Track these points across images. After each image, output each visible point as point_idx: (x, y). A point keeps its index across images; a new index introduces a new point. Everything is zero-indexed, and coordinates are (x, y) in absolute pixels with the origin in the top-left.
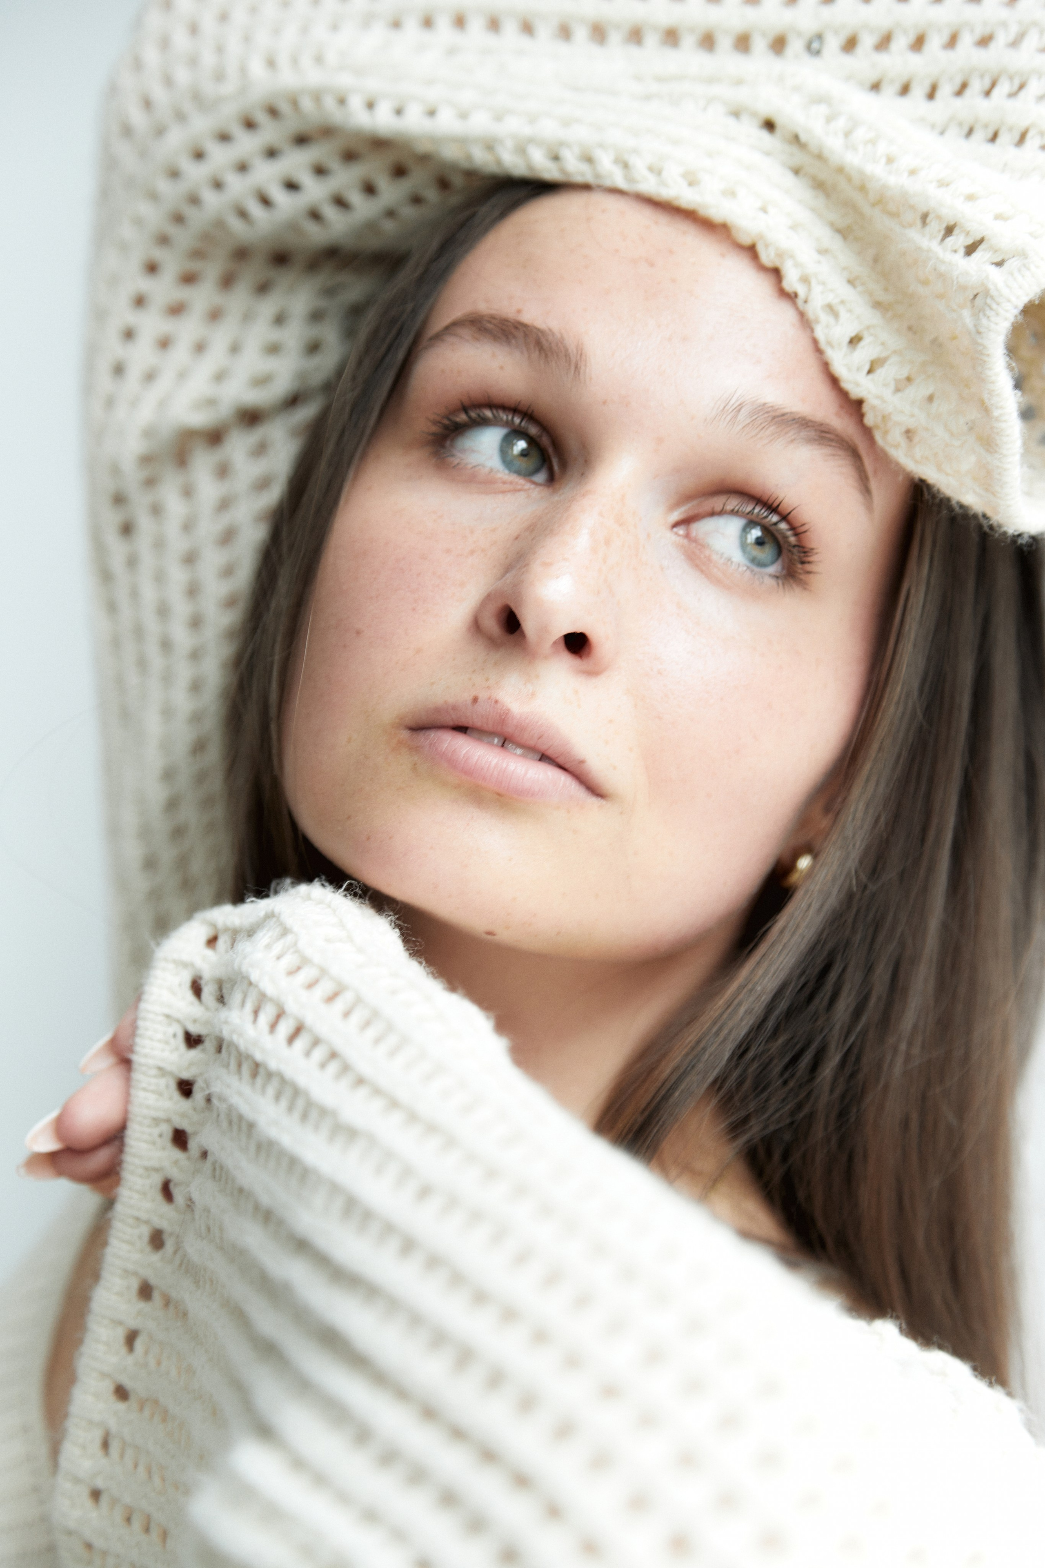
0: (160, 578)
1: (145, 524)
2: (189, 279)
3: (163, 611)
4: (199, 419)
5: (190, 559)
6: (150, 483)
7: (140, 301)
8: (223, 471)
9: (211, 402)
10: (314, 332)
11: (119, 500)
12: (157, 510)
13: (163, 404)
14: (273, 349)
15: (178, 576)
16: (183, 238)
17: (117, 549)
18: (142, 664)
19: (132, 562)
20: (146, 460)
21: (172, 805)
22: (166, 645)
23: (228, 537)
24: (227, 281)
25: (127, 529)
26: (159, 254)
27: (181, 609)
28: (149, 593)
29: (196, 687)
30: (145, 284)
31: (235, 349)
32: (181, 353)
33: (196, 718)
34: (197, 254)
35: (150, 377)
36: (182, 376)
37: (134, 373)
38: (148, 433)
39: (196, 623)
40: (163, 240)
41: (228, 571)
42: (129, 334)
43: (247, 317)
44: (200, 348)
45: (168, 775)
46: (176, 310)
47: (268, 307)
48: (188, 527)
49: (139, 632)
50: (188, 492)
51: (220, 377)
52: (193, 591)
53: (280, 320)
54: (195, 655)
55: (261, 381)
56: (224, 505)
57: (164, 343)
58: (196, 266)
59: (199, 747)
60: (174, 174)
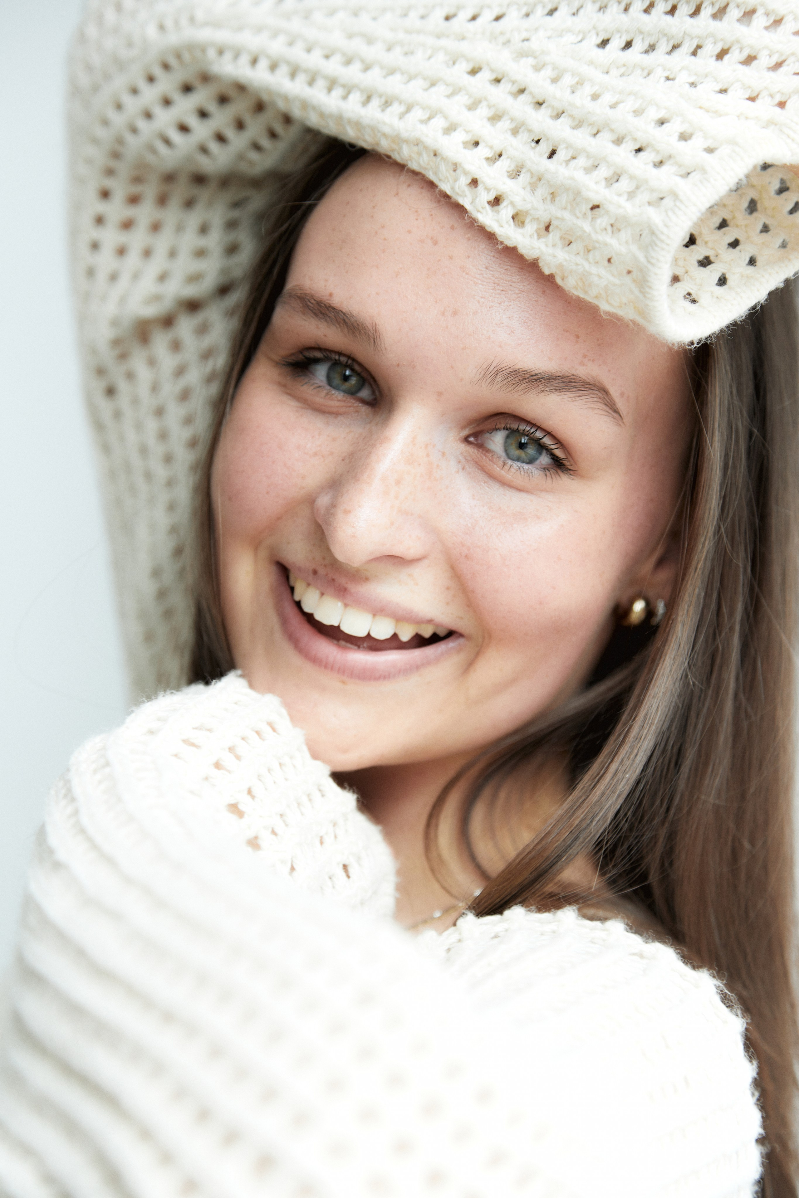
0: (139, 426)
1: (123, 387)
2: (134, 200)
3: (144, 451)
4: (150, 311)
5: (159, 412)
6: (123, 357)
7: (100, 220)
8: (176, 346)
9: (157, 298)
10: (232, 237)
11: (101, 371)
12: (130, 376)
13: (123, 300)
14: (201, 253)
15: (152, 425)
16: (124, 169)
17: (105, 407)
18: (133, 490)
19: (117, 415)
20: (116, 343)
21: (162, 594)
22: (148, 476)
23: (185, 395)
24: (162, 200)
25: (111, 392)
26: (109, 183)
27: (157, 450)
28: (132, 437)
29: (171, 507)
30: (101, 207)
31: (173, 254)
32: (133, 259)
33: (173, 530)
34: (137, 180)
35: (113, 277)
36: (136, 276)
37: (102, 276)
38: (115, 323)
39: (168, 459)
40: (110, 172)
41: (188, 421)
42: (95, 246)
43: (180, 228)
44: (147, 253)
45: (156, 573)
46: (127, 225)
47: (194, 219)
48: (155, 388)
49: (128, 468)
50: (152, 362)
51: (163, 277)
52: (163, 436)
53: (204, 230)
54: (170, 483)
55: (194, 278)
56: (180, 371)
57: (121, 251)
58: (136, 189)
59: (178, 552)
60: (105, 123)
